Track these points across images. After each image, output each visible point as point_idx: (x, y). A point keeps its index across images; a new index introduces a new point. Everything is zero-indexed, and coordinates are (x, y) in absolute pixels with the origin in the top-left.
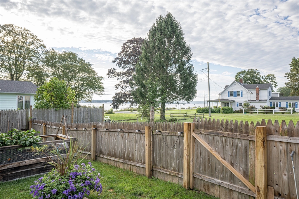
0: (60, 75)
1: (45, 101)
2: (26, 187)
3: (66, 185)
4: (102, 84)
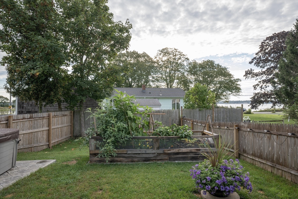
0: (201, 81)
1: (191, 103)
2: (185, 170)
3: (218, 176)
4: (239, 85)
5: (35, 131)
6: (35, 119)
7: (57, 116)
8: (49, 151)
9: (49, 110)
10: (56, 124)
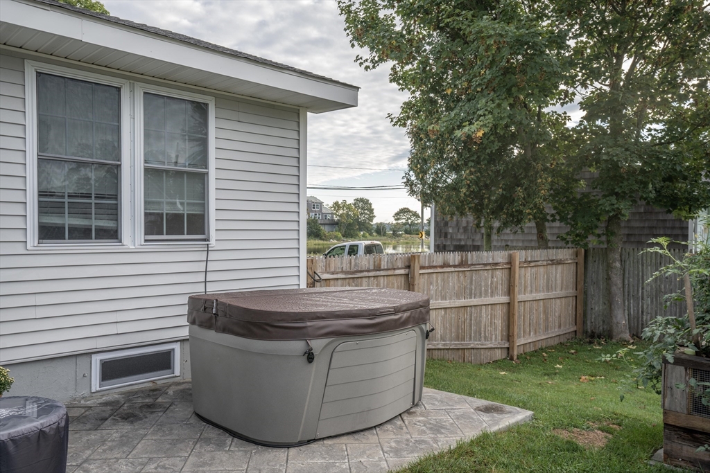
5: (472, 304)
6: (473, 268)
7: (532, 264)
8: (511, 369)
9: (509, 243)
10: (529, 289)
